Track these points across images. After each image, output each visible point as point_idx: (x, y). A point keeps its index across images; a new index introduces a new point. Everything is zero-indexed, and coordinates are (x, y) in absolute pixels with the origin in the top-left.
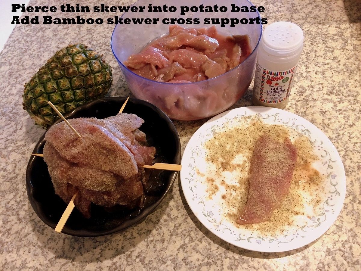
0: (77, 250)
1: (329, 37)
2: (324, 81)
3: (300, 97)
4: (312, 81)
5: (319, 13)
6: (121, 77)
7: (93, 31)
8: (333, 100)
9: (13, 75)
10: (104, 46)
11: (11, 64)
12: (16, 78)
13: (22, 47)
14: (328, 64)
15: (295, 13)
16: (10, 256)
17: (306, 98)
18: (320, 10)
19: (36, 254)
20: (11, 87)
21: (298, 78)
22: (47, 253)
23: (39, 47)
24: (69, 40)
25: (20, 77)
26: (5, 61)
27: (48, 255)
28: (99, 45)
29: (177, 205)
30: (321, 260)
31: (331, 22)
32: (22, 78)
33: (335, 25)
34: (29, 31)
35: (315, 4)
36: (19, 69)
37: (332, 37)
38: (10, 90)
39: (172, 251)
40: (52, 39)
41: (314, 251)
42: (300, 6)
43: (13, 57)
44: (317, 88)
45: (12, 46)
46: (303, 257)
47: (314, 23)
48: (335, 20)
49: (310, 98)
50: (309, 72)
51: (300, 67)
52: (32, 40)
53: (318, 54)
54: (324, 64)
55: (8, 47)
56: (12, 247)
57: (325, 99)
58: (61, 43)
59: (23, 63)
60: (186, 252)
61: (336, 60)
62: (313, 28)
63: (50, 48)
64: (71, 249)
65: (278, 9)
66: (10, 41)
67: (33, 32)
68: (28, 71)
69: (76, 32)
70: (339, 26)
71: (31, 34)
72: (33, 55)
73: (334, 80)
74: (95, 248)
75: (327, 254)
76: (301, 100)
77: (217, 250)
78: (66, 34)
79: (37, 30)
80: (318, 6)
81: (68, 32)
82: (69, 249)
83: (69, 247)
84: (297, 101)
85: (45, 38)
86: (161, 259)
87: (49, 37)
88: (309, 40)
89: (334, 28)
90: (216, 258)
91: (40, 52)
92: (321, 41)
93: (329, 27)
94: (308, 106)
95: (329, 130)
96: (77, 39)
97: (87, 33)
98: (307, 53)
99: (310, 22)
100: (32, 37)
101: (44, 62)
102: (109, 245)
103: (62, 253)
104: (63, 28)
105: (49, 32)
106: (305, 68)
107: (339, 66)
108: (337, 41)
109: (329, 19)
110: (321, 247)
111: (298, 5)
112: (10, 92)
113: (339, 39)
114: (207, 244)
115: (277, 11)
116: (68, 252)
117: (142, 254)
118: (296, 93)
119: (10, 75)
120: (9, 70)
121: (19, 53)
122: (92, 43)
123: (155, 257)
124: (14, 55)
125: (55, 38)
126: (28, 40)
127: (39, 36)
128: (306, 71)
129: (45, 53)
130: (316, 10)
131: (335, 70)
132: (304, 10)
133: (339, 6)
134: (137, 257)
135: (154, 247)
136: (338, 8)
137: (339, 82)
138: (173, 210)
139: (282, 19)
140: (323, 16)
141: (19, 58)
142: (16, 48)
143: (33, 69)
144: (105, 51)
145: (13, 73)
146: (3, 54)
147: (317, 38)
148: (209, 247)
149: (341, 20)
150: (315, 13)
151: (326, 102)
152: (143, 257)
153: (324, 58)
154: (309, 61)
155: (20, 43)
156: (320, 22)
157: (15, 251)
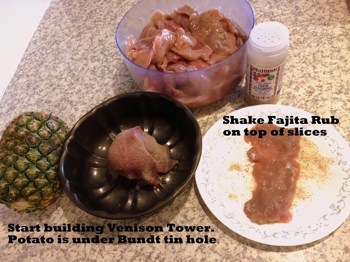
0: (98, 252)
1: (334, 37)
2: (333, 80)
3: (309, 97)
4: (320, 81)
5: (323, 14)
6: (133, 84)
7: (104, 42)
8: (342, 99)
9: (31, 86)
10: (115, 55)
11: (29, 76)
12: (34, 89)
13: (39, 60)
14: (335, 64)
15: (300, 15)
16: (34, 260)
17: (315, 98)
18: (324, 12)
19: (59, 257)
20: (29, 97)
21: (306, 78)
22: (69, 256)
23: (54, 59)
24: (83, 51)
25: (38, 88)
26: (23, 73)
27: (70, 258)
28: (111, 55)
29: (193, 206)
30: (339, 257)
31: (336, 22)
32: (39, 88)
33: (339, 25)
34: (44, 44)
35: (318, 6)
36: (36, 81)
37: (337, 38)
38: (28, 100)
39: (190, 252)
40: (66, 51)
41: (332, 249)
42: (304, 8)
43: (30, 70)
44: (325, 87)
45: (29, 59)
46: (321, 255)
47: (319, 24)
48: (339, 20)
49: (319, 97)
50: (316, 73)
51: (307, 68)
52: (47, 52)
53: (324, 55)
54: (331, 64)
55: (25, 60)
56: (36, 250)
57: (334, 98)
58: (75, 55)
59: (40, 74)
60: (204, 253)
61: (343, 60)
62: (318, 29)
63: (65, 59)
64: (92, 252)
65: (283, 12)
66: (27, 54)
67: (48, 45)
68: (45, 82)
69: (89, 43)
70: (343, 26)
71: (46, 47)
72: (49, 67)
73: (342, 79)
74: (116, 250)
75: (345, 252)
76: (311, 100)
77: (235, 251)
78: (80, 46)
79: (52, 43)
80: (322, 8)
81: (81, 43)
82: (90, 252)
83: (90, 249)
84: (307, 101)
85: (59, 50)
86: (179, 260)
87: (64, 49)
88: (314, 41)
89: (340, 29)
90: (235, 258)
91: (55, 63)
92: (327, 42)
93: (334, 27)
94: (318, 106)
95: (340, 129)
96: (89, 50)
97: (99, 44)
98: (314, 54)
99: (314, 24)
100: (47, 49)
101: (60, 73)
102: (128, 247)
103: (84, 255)
104: (77, 40)
105: (63, 44)
106: (312, 68)
107: (346, 65)
108: (343, 41)
109: (334, 20)
110: (338, 245)
111: (301, 7)
112: (28, 102)
113: (345, 39)
114: (225, 245)
115: (281, 14)
116: (89, 255)
117: (161, 256)
118: (305, 93)
119: (28, 86)
120: (27, 81)
121: (35, 65)
122: (104, 53)
123: (173, 258)
124: (30, 67)
125: (69, 50)
126: (44, 52)
127: (54, 49)
128: (314, 72)
129: (60, 64)
130: (320, 11)
131: (342, 69)
132: (308, 12)
133: (342, 7)
134: (156, 258)
135: (172, 249)
136: (341, 9)
137: (347, 81)
138: (189, 212)
139: (286, 22)
140: (327, 18)
141: (36, 70)
142: (32, 61)
143: (50, 80)
144: (117, 60)
145: (30, 84)
146: (21, 67)
147: (322, 39)
148: (227, 247)
149: (345, 20)
150: (319, 14)
151: (336, 102)
152: (162, 258)
153: (331, 58)
154: (316, 62)
155: (36, 56)
156: (325, 23)
157: (38, 255)
